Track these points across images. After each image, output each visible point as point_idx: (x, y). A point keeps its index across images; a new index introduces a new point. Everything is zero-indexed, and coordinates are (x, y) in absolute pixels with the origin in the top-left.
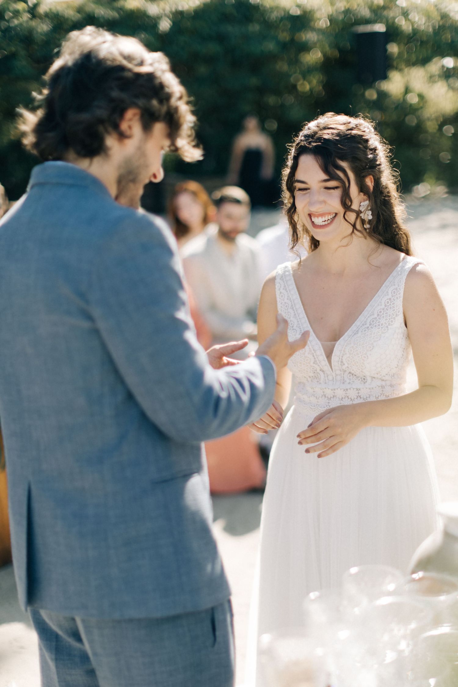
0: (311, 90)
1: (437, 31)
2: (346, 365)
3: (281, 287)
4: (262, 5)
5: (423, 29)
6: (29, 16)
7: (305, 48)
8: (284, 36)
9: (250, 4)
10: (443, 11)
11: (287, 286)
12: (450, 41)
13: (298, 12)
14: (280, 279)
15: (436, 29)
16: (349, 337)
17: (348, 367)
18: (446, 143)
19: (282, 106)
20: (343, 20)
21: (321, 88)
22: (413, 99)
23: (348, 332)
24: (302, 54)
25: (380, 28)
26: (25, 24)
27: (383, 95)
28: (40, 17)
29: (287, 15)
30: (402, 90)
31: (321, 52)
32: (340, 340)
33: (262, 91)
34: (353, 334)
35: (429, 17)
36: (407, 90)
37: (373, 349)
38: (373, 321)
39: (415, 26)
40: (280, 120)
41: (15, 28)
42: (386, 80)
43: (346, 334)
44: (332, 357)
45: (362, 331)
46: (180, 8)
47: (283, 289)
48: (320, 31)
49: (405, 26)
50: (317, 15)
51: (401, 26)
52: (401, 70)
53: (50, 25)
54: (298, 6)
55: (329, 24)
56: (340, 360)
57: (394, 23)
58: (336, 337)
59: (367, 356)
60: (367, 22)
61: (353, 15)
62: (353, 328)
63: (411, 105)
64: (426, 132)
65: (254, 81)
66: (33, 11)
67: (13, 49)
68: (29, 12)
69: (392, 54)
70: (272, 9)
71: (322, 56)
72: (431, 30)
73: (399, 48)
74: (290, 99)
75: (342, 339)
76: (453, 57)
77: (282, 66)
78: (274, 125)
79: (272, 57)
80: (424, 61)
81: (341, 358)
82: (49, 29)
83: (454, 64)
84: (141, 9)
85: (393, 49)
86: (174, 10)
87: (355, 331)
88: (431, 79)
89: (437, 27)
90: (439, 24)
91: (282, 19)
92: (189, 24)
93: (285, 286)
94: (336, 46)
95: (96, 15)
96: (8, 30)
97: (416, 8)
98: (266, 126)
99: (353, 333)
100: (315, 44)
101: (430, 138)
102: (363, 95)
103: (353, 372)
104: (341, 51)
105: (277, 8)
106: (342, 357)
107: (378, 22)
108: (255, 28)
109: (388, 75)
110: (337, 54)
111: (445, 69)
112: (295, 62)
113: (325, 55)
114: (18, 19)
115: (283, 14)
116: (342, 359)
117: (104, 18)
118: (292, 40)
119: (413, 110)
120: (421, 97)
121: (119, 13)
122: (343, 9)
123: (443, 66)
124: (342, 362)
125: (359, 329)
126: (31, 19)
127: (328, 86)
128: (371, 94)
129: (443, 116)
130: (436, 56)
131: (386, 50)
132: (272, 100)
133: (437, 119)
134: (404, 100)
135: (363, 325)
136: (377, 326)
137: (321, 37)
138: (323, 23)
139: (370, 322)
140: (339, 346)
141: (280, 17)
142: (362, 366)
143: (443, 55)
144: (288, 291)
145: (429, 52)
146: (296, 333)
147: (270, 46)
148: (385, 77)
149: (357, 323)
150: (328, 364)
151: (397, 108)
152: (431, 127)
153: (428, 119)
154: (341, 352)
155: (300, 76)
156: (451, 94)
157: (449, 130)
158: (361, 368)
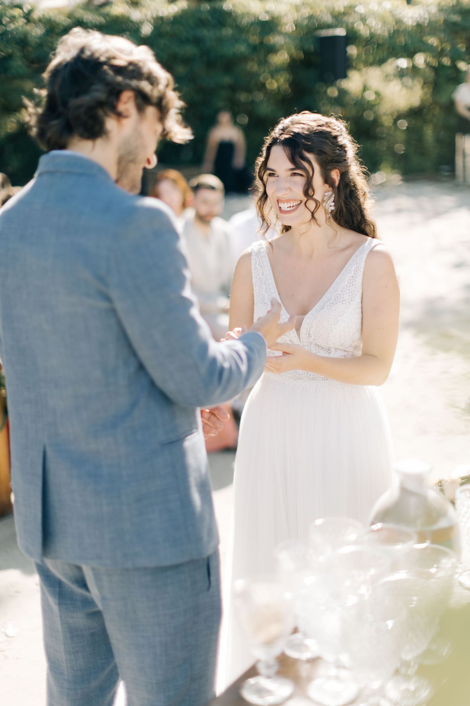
0: (278, 88)
1: (392, 34)
2: (313, 337)
3: (256, 263)
4: (234, 12)
5: (380, 33)
6: (25, 21)
7: (272, 50)
8: (254, 39)
9: (224, 10)
10: (397, 17)
11: (261, 263)
12: (403, 44)
13: (267, 18)
14: (256, 255)
15: (391, 33)
16: (317, 312)
17: (314, 339)
18: (401, 136)
19: (253, 102)
20: (307, 25)
21: (287, 86)
22: (370, 96)
23: (315, 307)
24: (270, 55)
25: (341, 32)
26: (20, 29)
27: (343, 93)
28: (35, 22)
29: (257, 21)
30: (361, 88)
31: (288, 54)
32: (308, 314)
33: (234, 88)
34: (320, 310)
35: (384, 23)
36: (365, 88)
37: (337, 323)
38: (337, 297)
39: (372, 30)
40: (251, 115)
41: (11, 32)
42: (346, 79)
43: (314, 309)
44: (301, 329)
45: (328, 306)
46: (160, 14)
47: (259, 265)
48: (286, 35)
49: (363, 30)
50: (284, 20)
51: (359, 30)
52: (359, 70)
53: (44, 29)
54: (267, 12)
55: (295, 28)
56: (308, 332)
57: (353, 27)
58: (304, 312)
59: (332, 330)
60: (329, 26)
61: (317, 20)
62: (320, 303)
63: (368, 102)
64: (382, 125)
65: (227, 80)
66: (28, 17)
67: (10, 51)
68: (24, 17)
69: (351, 55)
70: (243, 15)
71: (288, 57)
72: (386, 34)
73: (358, 50)
74: (259, 96)
75: (310, 313)
76: (407, 58)
77: (252, 66)
78: (244, 119)
79: (243, 59)
80: (381, 62)
81: (308, 330)
82: (42, 33)
83: (407, 64)
84: (125, 15)
85: (352, 51)
86: (155, 16)
87: (321, 306)
88: (387, 78)
89: (392, 31)
90: (394, 29)
91: (252, 24)
92: (168, 28)
93: (260, 263)
94: (302, 49)
95: (84, 21)
96: (5, 33)
97: (373, 14)
98: (238, 120)
99: (320, 307)
100: (282, 46)
101: (386, 131)
102: (325, 92)
103: (318, 344)
104: (305, 53)
105: (248, 14)
106: (310, 329)
107: (339, 26)
108: (228, 32)
109: (348, 74)
110: (302, 55)
111: (399, 69)
112: (264, 62)
113: (291, 56)
114: (14, 24)
115: (253, 19)
116: (309, 332)
117: (92, 23)
118: (262, 43)
119: (370, 106)
120: (377, 94)
121: (105, 19)
122: (307, 15)
123: (398, 67)
124: (309, 334)
125: (325, 304)
126: (26, 24)
127: (294, 84)
128: (333, 92)
129: (398, 112)
130: (391, 57)
131: (346, 52)
132: (243, 97)
133: (392, 114)
134: (363, 97)
135: (329, 300)
136: (341, 301)
137: (287, 40)
138: (289, 27)
139: (335, 298)
140: (307, 319)
141: (251, 22)
142: (327, 338)
143: (397, 56)
144: (263, 267)
145: (385, 53)
146: (268, 306)
147: (242, 48)
148: (345, 76)
149: (324, 298)
150: (297, 336)
151: (356, 104)
152: (387, 121)
153: (385, 114)
154: (309, 325)
155: (269, 76)
156: (404, 91)
157: (403, 124)
158: (327, 341)
